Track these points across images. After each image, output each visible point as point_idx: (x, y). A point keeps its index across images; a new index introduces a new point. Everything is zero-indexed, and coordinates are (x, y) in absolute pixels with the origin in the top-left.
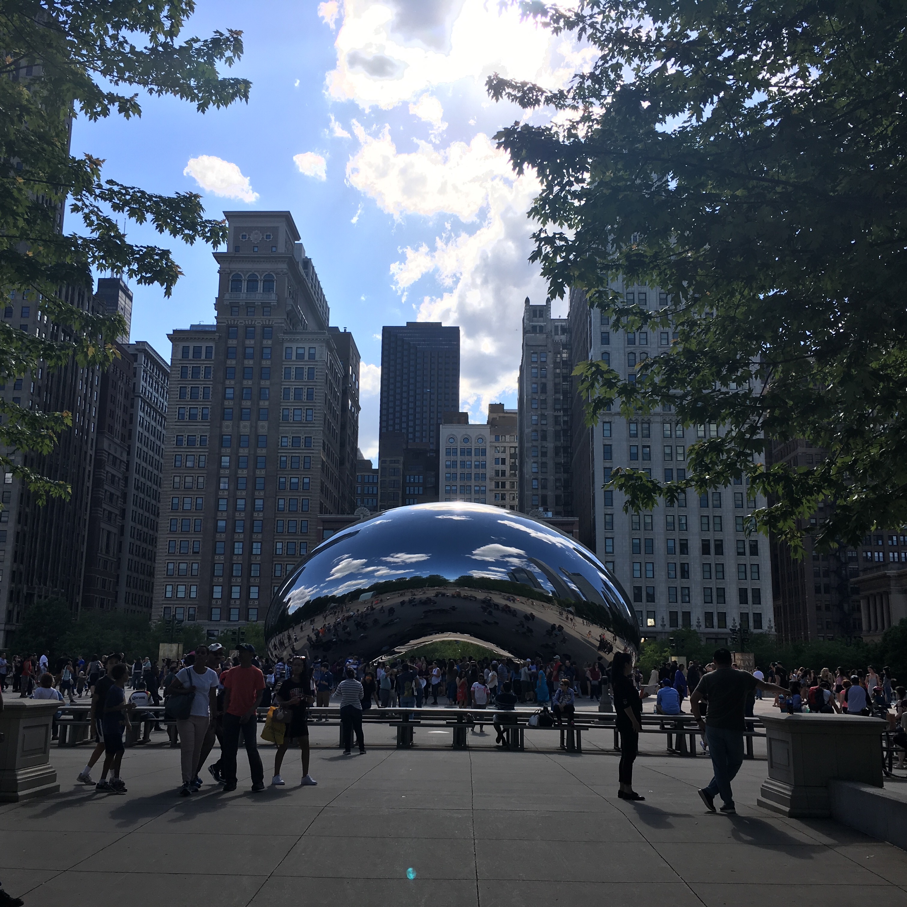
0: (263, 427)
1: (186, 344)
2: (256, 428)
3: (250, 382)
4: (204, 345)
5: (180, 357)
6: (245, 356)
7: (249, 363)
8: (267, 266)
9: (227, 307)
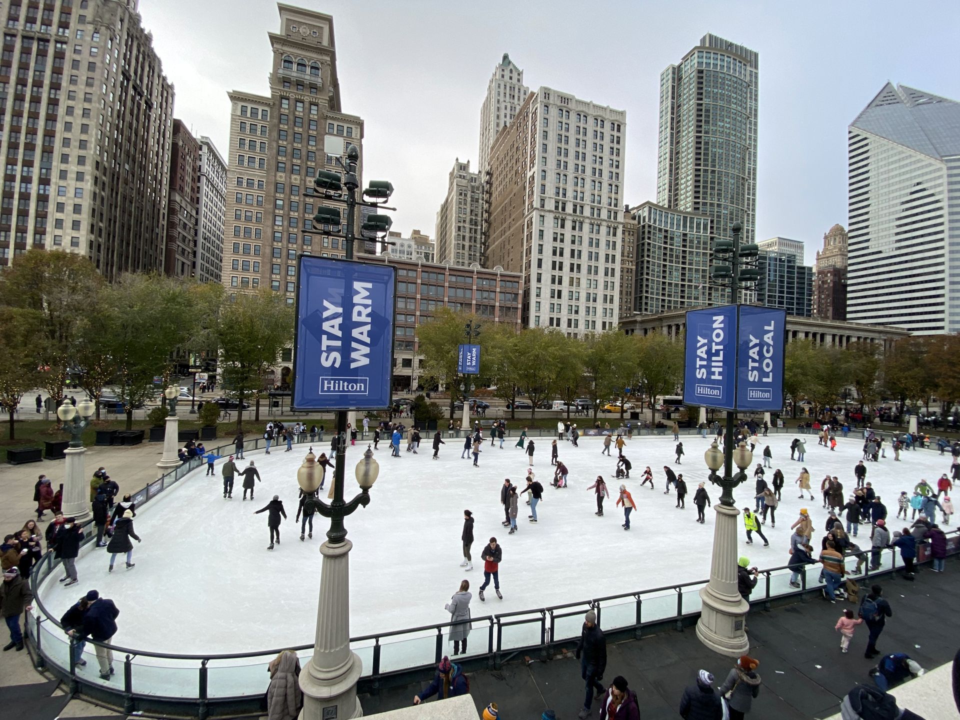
1: (243, 104)
2: (305, 181)
3: (300, 145)
4: (260, 108)
5: (239, 114)
6: (295, 124)
7: (298, 130)
8: (312, 55)
9: (280, 81)
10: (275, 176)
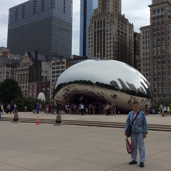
0: (163, 47)
1: (143, 30)
2: (162, 48)
3: (160, 37)
4: (148, 30)
5: (142, 34)
6: (158, 30)
7: (159, 32)
8: (161, 5)
9: (152, 19)
10: (153, 49)
